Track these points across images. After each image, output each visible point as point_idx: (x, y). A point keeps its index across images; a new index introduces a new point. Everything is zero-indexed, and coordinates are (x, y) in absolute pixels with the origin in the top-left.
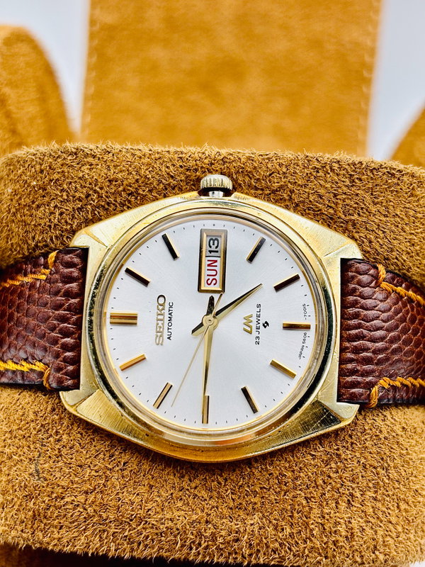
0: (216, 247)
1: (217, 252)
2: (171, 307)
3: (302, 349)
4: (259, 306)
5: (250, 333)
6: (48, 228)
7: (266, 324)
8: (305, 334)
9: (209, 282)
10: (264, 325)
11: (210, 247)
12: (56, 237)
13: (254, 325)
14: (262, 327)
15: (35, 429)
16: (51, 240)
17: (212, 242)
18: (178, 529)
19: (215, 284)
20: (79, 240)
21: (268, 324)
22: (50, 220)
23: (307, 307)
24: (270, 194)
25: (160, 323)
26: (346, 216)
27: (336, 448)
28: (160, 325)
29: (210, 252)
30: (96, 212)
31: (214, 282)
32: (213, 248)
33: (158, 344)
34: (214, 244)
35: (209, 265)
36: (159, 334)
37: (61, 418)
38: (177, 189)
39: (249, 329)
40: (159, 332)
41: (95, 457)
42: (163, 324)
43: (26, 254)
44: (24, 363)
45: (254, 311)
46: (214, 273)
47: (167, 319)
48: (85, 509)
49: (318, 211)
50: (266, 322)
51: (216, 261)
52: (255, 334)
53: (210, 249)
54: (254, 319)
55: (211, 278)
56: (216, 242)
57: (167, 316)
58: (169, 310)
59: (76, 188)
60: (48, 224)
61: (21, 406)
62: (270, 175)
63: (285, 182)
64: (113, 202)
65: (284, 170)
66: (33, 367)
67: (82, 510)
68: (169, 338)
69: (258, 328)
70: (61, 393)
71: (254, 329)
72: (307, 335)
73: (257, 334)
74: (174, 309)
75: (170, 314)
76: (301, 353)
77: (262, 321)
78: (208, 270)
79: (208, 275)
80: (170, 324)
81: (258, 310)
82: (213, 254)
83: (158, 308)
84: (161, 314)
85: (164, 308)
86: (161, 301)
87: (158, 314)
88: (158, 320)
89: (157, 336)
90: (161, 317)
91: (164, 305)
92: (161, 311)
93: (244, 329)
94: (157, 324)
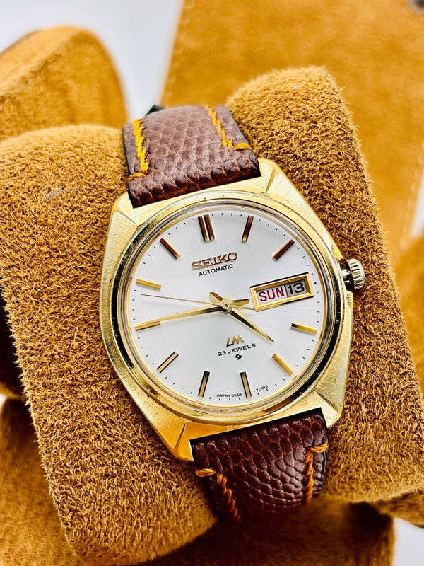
0: (296, 291)
1: (292, 293)
2: (229, 267)
3: (226, 396)
4: (253, 345)
5: (228, 345)
6: (270, 134)
7: (239, 357)
8: (241, 395)
9: (262, 294)
10: (238, 355)
11: (294, 286)
12: (264, 144)
13: (235, 346)
14: (235, 354)
15: (90, 180)
16: (261, 140)
17: (300, 285)
18: (39, 331)
19: (261, 300)
20: (266, 166)
21: (239, 359)
22: (278, 133)
23: (266, 389)
24: (362, 325)
25: (213, 262)
26: (363, 401)
27: (151, 451)
28: (210, 262)
29: (290, 287)
30: (297, 172)
31: (264, 299)
32: (294, 289)
33: (193, 265)
34: (298, 288)
35: (277, 289)
36: (202, 264)
37: (105, 200)
38: (340, 239)
39: (231, 343)
40: (206, 262)
41: (80, 241)
42: (212, 265)
43: (243, 122)
44: (144, 151)
45: (248, 343)
46: (272, 296)
47: (217, 266)
48: (33, 245)
49: (360, 374)
50: (241, 357)
51: (283, 295)
52: (227, 349)
53: (292, 285)
54: (240, 345)
55: (266, 295)
56: (300, 289)
57: (220, 266)
58: (225, 266)
59: (315, 147)
60: (274, 132)
61: (106, 161)
62: (380, 320)
63: (377, 336)
64: (311, 185)
65: (388, 331)
66: (143, 161)
67: (31, 243)
68: (201, 274)
69: (233, 351)
70: (127, 193)
71: (231, 348)
72: (240, 397)
73: (227, 351)
74: (228, 270)
75: (222, 268)
76: (222, 396)
77: (240, 353)
78: (273, 290)
79: (268, 291)
80: (213, 271)
81: (250, 346)
82: (289, 290)
83: (225, 256)
84: (220, 260)
85: (226, 261)
86: (232, 257)
87: (219, 257)
88: (214, 258)
89: (200, 262)
90: (218, 261)
91: (229, 260)
92: (223, 258)
93: (229, 339)
94: (211, 259)
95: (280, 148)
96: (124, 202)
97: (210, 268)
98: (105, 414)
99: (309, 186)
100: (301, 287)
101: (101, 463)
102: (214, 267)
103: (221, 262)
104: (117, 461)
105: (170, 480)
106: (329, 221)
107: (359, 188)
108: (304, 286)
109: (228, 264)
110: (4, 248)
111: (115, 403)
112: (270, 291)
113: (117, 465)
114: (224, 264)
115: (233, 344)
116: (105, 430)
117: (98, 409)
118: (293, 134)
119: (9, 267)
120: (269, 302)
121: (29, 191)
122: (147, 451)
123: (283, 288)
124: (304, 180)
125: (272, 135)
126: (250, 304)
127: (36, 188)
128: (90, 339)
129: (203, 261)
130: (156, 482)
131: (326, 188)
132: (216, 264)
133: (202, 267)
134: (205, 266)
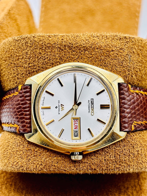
0: (75, 133)
1: (75, 132)
2: (89, 111)
3: (44, 100)
4: (59, 114)
5: (61, 105)
8: (43, 105)
9: (77, 121)
10: (57, 107)
11: (77, 134)
13: (60, 107)
16: (134, 136)
17: (77, 135)
21: (56, 107)
22: (135, 143)
23: (43, 114)
25: (92, 106)
27: (32, 71)
28: (92, 105)
29: (77, 132)
30: (119, 145)
31: (75, 121)
32: (76, 133)
33: (93, 99)
34: (76, 134)
35: (77, 127)
36: (92, 102)
39: (62, 106)
40: (92, 103)
41: (111, 63)
42: (91, 106)
43: (142, 132)
46: (75, 124)
47: (90, 107)
50: (56, 108)
51: (75, 128)
52: (60, 104)
53: (77, 133)
54: (60, 109)
55: (76, 123)
56: (75, 135)
69: (59, 106)
70: (124, 82)
73: (59, 104)
74: (88, 111)
75: (89, 109)
77: (58, 108)
78: (77, 125)
79: (77, 123)
80: (89, 105)
81: (59, 112)
82: (76, 131)
83: (93, 111)
85: (91, 111)
86: (92, 114)
89: (93, 102)
93: (63, 105)
94: (93, 106)
95: (129, 142)
96: (121, 80)
98: (48, 58)
99: (113, 148)
101: (32, 53)
103: (92, 109)
104: (31, 59)
105: (21, 76)
106: (98, 153)
107: (108, 167)
110: (114, 36)
111: (51, 62)
113: (30, 59)
116: (43, 56)
117: (50, 56)
118: (133, 148)
119: (107, 37)
120: (73, 123)
121: (132, 50)
122: (32, 70)
124: (115, 147)
125: (135, 140)
126: (74, 116)
127: (133, 52)
128: (75, 58)
129: (93, 103)
130: (21, 71)
131: (110, 154)
132: (91, 107)
133: (91, 102)
134: (91, 103)
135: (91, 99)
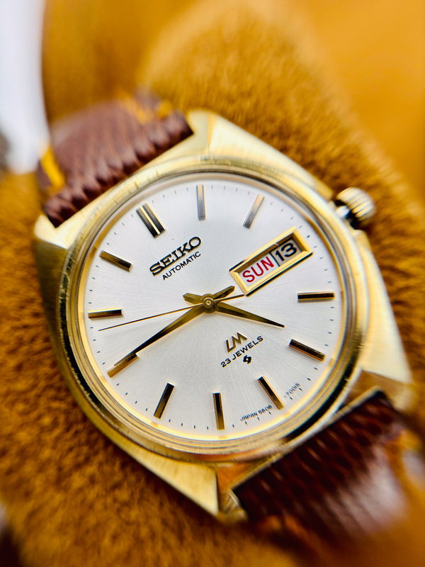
0: (287, 256)
1: (283, 259)
2: (195, 256)
3: (252, 415)
4: (260, 339)
5: (229, 350)
7: (248, 360)
8: (270, 407)
9: (246, 274)
10: (245, 357)
11: (283, 249)
13: (239, 347)
14: (242, 357)
17: (289, 247)
19: (248, 281)
21: (249, 361)
23: (298, 389)
25: (173, 257)
28: (171, 260)
29: (278, 253)
31: (250, 278)
32: (283, 253)
33: (151, 271)
34: (288, 251)
35: (263, 262)
36: (162, 265)
39: (231, 346)
40: (165, 261)
42: (174, 261)
45: (252, 338)
46: (259, 272)
47: (181, 261)
50: (250, 358)
51: (272, 265)
52: (230, 355)
53: (280, 251)
54: (245, 344)
55: (252, 273)
56: (292, 251)
57: (184, 259)
58: (191, 257)
68: (164, 277)
69: (238, 354)
71: (234, 351)
72: (270, 410)
73: (231, 358)
74: (195, 260)
75: (188, 261)
76: (247, 417)
77: (248, 353)
78: (258, 264)
79: (252, 268)
80: (178, 268)
81: (256, 341)
82: (277, 257)
83: (185, 245)
84: (182, 252)
85: (189, 251)
86: (194, 243)
87: (179, 249)
88: (174, 253)
89: (158, 263)
90: (179, 254)
91: (192, 248)
92: (185, 249)
93: (227, 341)
94: (170, 256)
97: (173, 266)
100: (292, 248)
102: (178, 263)
103: (183, 255)
108: (295, 246)
109: (193, 252)
112: (255, 266)
114: (188, 255)
115: (234, 347)
120: (259, 281)
123: (269, 256)
126: (237, 292)
129: (162, 261)
132: (178, 258)
133: (163, 268)
134: (166, 266)
135: (154, 274)
